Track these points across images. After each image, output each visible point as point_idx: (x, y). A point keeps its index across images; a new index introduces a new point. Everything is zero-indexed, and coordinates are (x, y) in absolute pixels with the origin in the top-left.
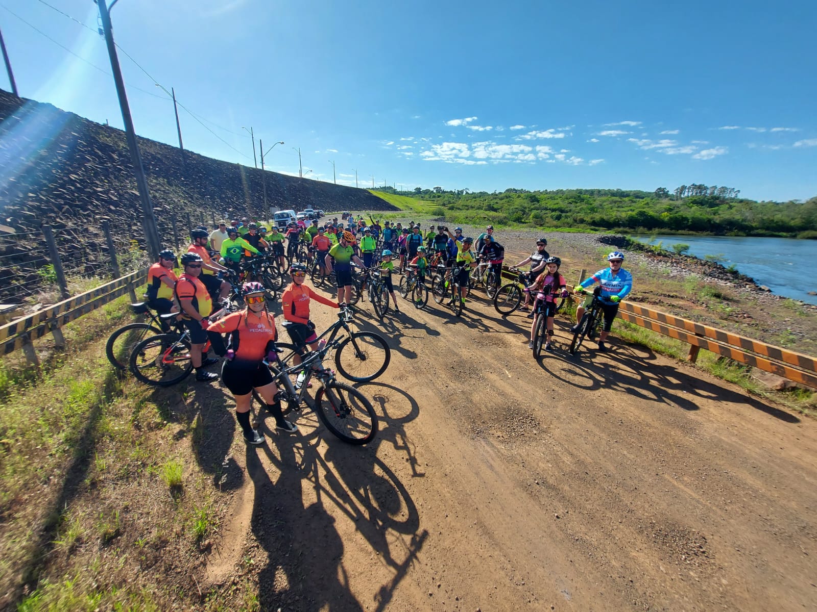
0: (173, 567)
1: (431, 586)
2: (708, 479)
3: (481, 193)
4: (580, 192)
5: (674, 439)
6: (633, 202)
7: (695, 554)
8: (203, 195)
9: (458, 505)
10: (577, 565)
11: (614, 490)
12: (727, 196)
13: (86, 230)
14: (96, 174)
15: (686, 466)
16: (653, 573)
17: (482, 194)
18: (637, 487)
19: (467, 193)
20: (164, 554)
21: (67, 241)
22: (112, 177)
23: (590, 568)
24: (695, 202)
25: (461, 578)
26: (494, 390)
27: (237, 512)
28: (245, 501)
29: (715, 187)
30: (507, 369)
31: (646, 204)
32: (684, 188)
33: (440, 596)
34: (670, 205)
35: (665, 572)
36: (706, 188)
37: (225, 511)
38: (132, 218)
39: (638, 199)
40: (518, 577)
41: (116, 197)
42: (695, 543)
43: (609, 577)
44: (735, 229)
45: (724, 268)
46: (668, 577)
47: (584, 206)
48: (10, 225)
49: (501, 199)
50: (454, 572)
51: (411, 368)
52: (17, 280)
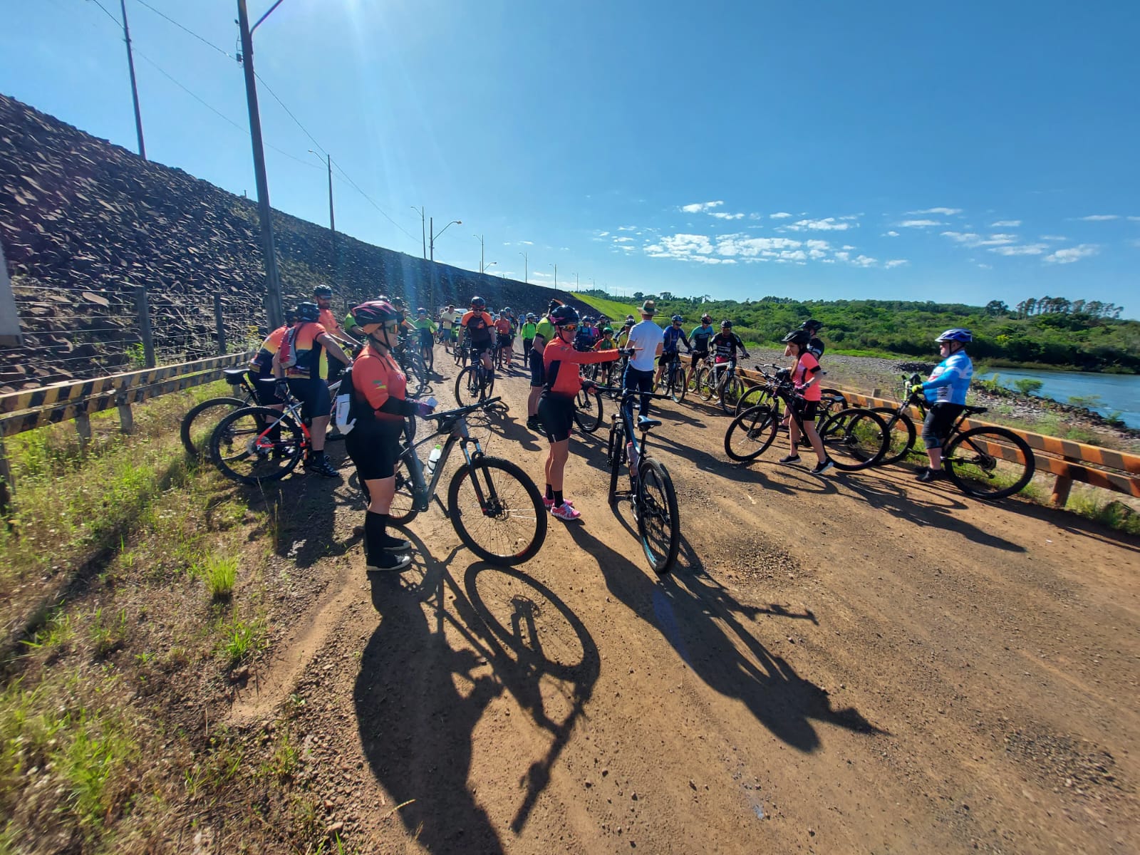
0: (182, 699)
1: (589, 773)
2: (1105, 663)
3: (726, 301)
4: (872, 303)
5: (1034, 602)
6: (952, 319)
7: (1092, 779)
8: (353, 288)
9: (653, 659)
10: (860, 770)
11: (930, 665)
12: (1102, 315)
13: (197, 311)
14: (222, 250)
15: (1061, 641)
16: (1009, 799)
17: (729, 304)
18: (970, 664)
19: (707, 301)
20: (177, 681)
21: (170, 321)
22: (241, 255)
23: (885, 777)
24: (1049, 322)
25: (646, 766)
26: (727, 517)
27: (301, 636)
28: (317, 623)
29: (1082, 302)
30: (751, 494)
31: (972, 323)
32: (1032, 301)
33: (606, 789)
34: (1010, 325)
35: (1032, 799)
36: (1066, 303)
37: (283, 633)
38: (256, 302)
39: (960, 316)
40: (749, 775)
41: (241, 277)
42: (1090, 761)
43: (922, 796)
44: (1117, 363)
45: (1100, 417)
46: (1039, 811)
47: (878, 323)
48: (104, 295)
49: (756, 310)
50: (635, 755)
51: (602, 482)
52: (98, 359)
